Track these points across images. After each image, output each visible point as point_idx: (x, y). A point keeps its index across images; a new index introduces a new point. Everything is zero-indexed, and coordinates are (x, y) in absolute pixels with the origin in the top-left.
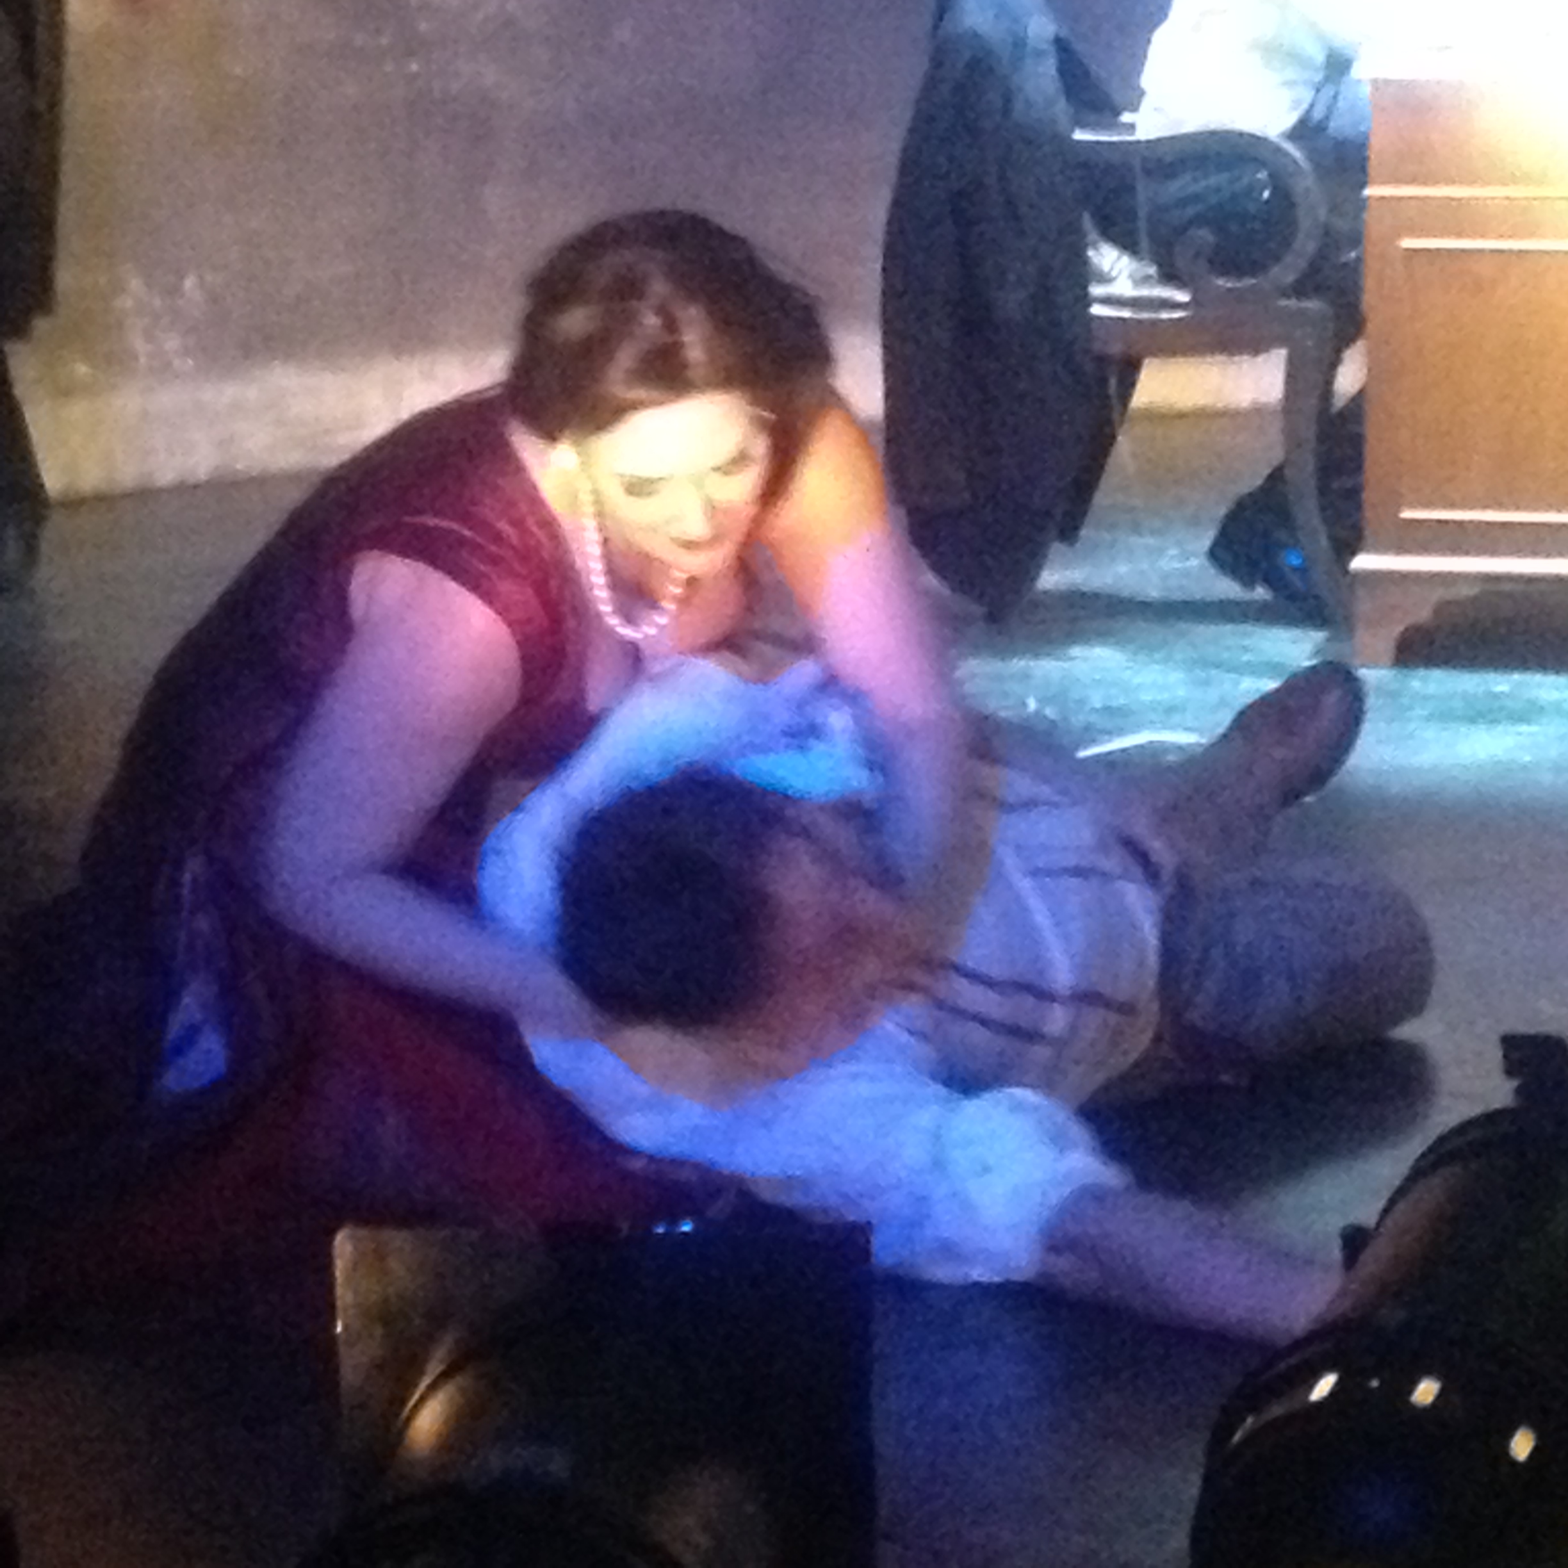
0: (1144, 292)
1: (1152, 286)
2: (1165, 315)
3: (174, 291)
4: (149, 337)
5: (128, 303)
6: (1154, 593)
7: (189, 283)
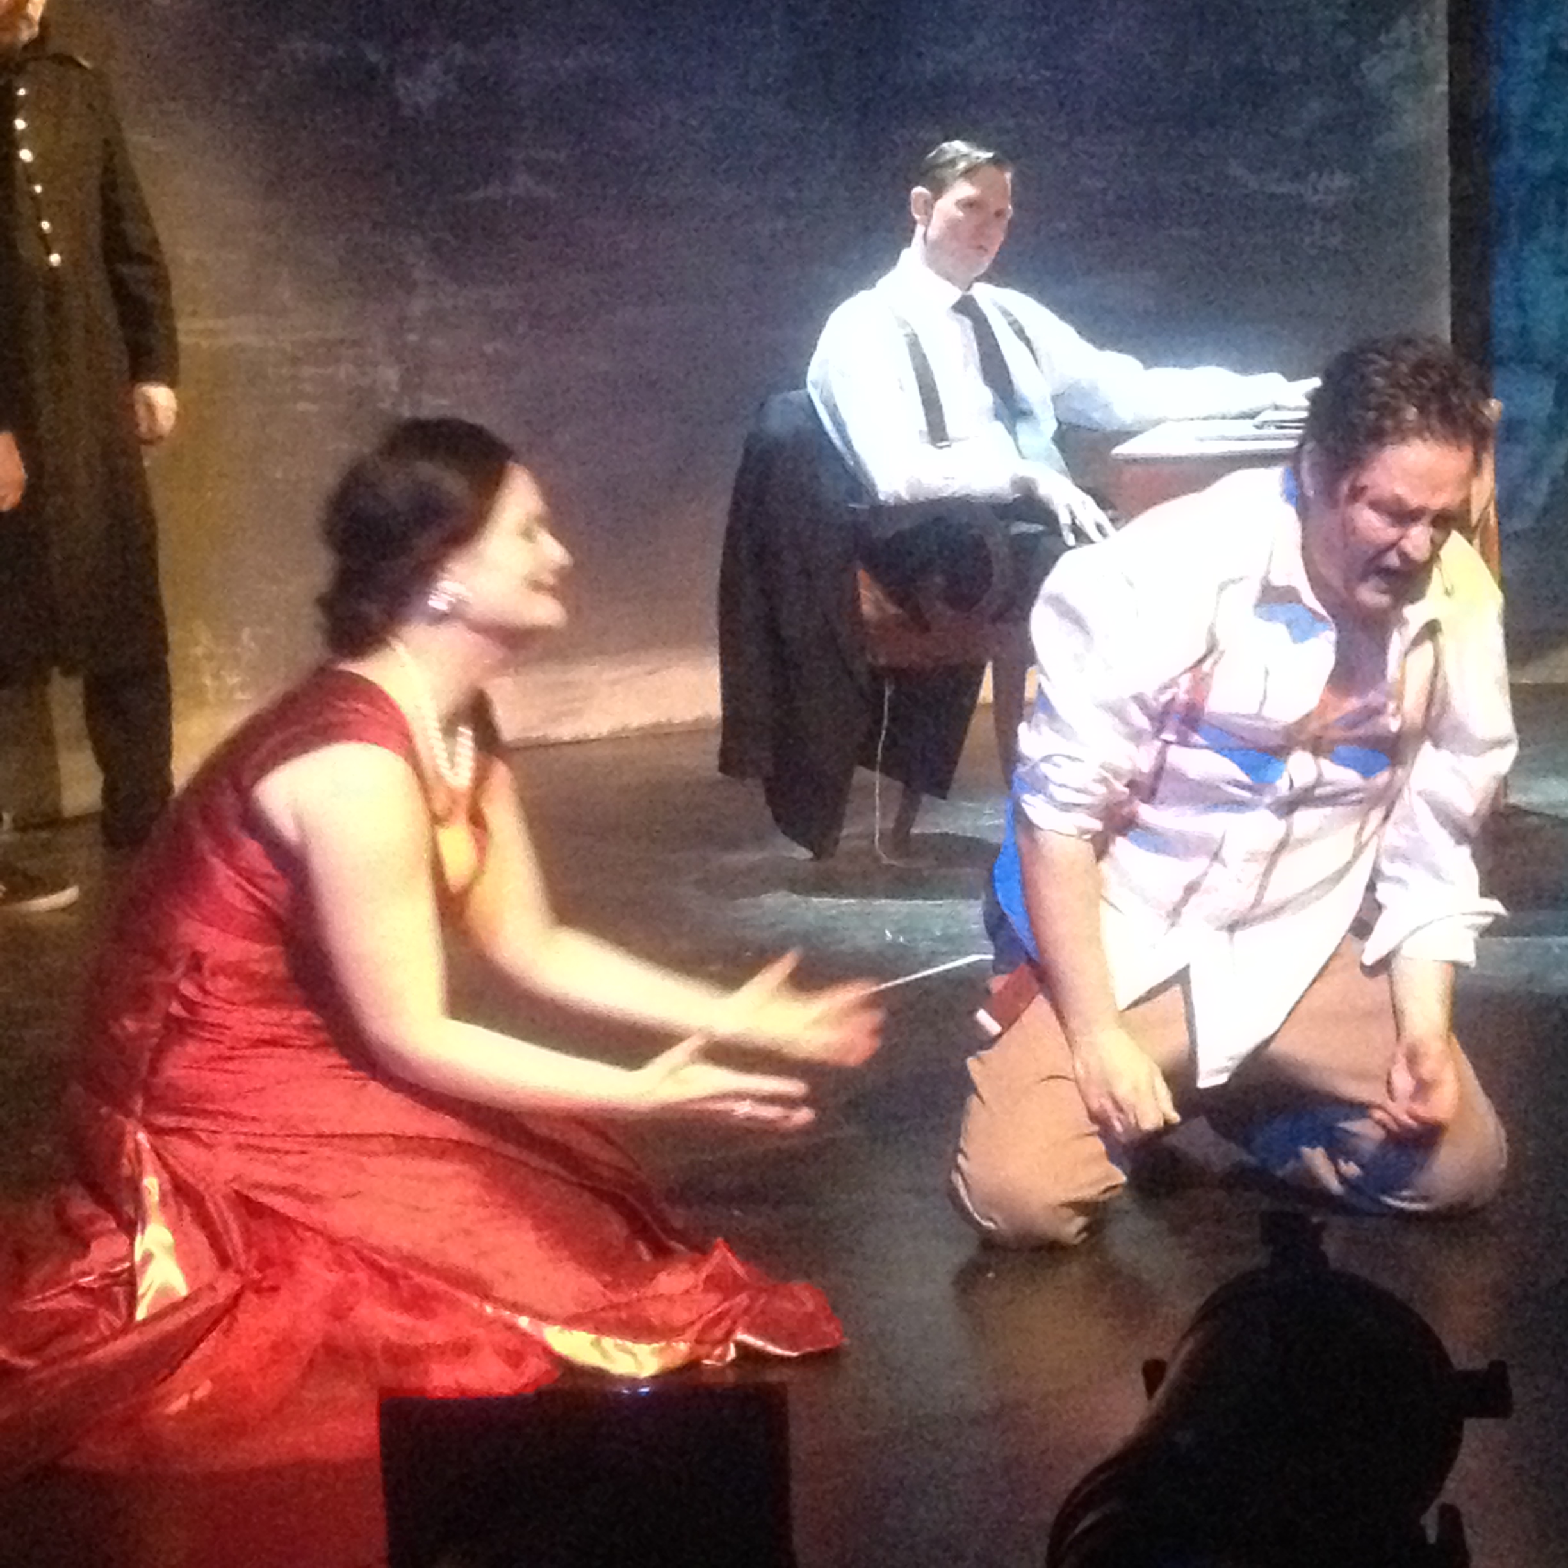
3: (234, 640)
4: (216, 676)
5: (199, 651)
7: (246, 634)
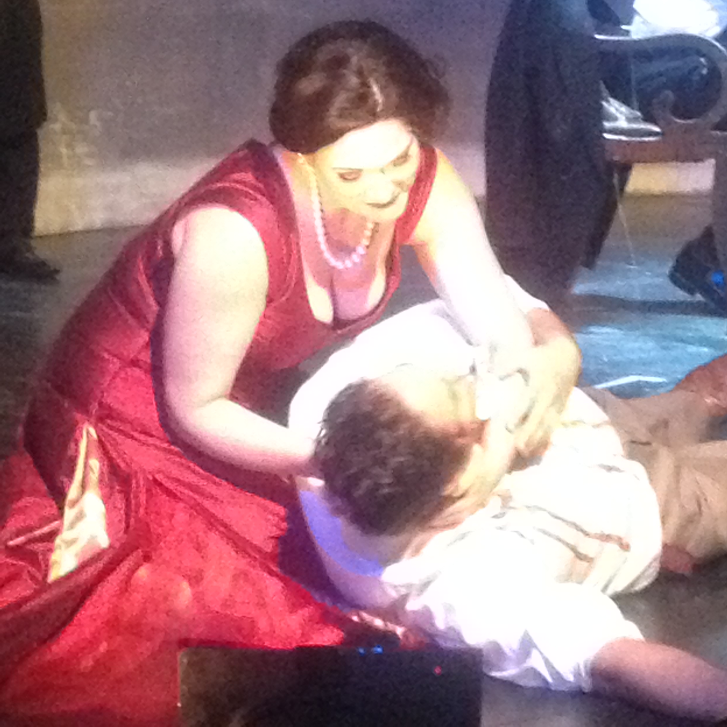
0: (635, 126)
1: (639, 122)
2: (646, 139)
6: (637, 296)
